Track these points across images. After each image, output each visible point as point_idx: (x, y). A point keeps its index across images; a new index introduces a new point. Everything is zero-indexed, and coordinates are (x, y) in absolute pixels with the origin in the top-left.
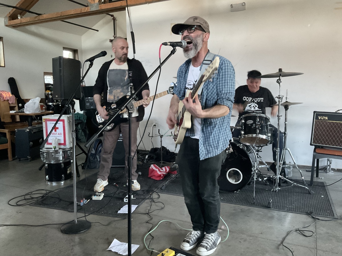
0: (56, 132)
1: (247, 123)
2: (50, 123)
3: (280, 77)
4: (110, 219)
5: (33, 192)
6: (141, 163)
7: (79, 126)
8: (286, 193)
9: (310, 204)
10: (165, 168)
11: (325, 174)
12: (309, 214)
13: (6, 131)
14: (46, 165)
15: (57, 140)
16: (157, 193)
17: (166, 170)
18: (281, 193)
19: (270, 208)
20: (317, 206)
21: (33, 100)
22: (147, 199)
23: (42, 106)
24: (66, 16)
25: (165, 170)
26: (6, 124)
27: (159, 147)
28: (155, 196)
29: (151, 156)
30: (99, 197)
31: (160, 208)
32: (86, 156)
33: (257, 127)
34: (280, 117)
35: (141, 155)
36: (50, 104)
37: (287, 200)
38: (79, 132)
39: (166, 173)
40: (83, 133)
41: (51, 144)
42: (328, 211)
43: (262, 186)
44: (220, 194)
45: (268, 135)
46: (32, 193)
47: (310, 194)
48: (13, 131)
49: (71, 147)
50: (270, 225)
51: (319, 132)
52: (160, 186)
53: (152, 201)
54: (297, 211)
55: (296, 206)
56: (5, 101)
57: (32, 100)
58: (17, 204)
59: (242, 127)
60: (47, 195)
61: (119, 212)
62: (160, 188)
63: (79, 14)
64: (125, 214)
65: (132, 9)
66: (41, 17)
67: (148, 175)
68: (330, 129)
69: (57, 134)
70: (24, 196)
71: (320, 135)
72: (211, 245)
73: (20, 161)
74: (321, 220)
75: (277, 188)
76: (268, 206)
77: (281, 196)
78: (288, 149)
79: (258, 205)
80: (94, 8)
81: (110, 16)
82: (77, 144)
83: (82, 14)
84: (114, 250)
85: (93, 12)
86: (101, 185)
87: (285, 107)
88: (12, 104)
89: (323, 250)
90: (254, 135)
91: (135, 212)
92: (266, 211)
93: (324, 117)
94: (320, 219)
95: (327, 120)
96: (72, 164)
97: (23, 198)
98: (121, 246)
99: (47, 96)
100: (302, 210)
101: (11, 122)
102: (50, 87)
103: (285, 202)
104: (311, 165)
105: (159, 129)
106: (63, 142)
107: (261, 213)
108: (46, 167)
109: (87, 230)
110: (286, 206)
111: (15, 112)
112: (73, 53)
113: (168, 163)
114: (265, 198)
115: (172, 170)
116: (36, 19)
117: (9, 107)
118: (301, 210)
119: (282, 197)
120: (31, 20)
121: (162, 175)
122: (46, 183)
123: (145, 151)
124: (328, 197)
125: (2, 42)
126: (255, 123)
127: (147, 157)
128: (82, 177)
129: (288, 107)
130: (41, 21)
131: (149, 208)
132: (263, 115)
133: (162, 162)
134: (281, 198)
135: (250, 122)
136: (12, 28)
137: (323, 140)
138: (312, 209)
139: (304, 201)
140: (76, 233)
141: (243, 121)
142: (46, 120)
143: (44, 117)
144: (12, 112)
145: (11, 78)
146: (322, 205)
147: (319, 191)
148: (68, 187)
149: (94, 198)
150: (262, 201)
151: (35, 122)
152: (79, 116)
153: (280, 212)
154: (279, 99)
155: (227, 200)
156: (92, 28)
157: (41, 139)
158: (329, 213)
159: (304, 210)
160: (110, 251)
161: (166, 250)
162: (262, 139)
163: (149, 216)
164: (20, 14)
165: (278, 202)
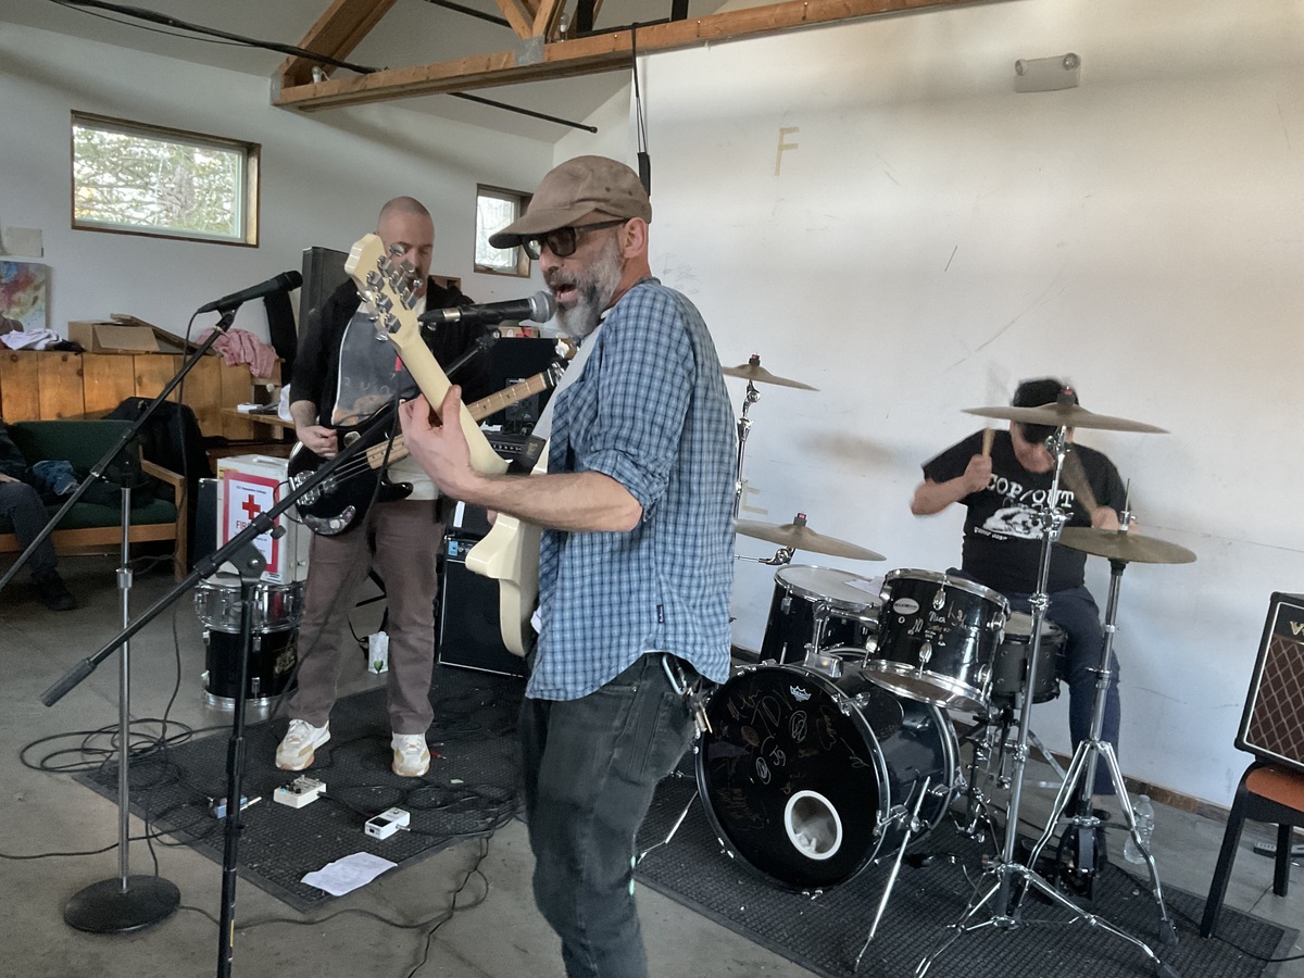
1: (897, 609)
2: (238, 487)
8: (1050, 945)
13: (176, 479)
14: (206, 634)
18: (1026, 941)
30: (295, 795)
33: (929, 634)
56: (236, 364)
58: (43, 765)
59: (881, 618)
61: (311, 879)
66: (371, 82)
71: (1286, 708)
75: (1002, 919)
77: (1013, 955)
80: (528, 54)
86: (304, 746)
88: (261, 376)
90: (905, 669)
108: (207, 640)
112: (515, 206)
125: (256, 161)
126: (926, 618)
135: (907, 606)
136: (295, 112)
141: (886, 597)
142: (229, 475)
144: (244, 409)
155: (754, 923)
156: (571, 121)
164: (321, 66)
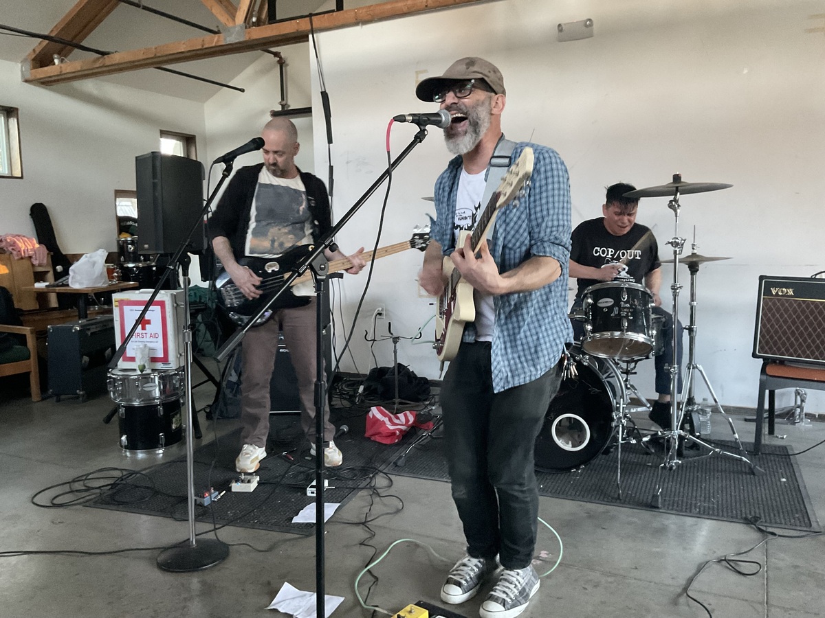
0: (144, 331)
1: (600, 305)
2: (132, 310)
3: (676, 195)
4: (275, 536)
5: (91, 474)
6: (346, 404)
7: (199, 318)
8: (696, 472)
9: (753, 499)
10: (405, 415)
11: (790, 427)
12: (750, 521)
13: (26, 330)
14: (122, 410)
15: (147, 350)
16: (385, 474)
17: (407, 420)
18: (684, 473)
19: (658, 508)
20: (769, 502)
21: (91, 257)
22: (362, 489)
23: (110, 271)
24: (166, 55)
25: (405, 419)
26: (25, 315)
27: (391, 365)
28: (380, 481)
29: (371, 386)
30: (248, 484)
31: (394, 510)
32: (215, 388)
33: (624, 314)
34: (678, 291)
35: (348, 386)
36: (131, 265)
37: (699, 489)
38: (199, 331)
39: (408, 427)
40: (208, 336)
41: (132, 359)
42: (797, 516)
43: (638, 456)
44: (536, 476)
45: (650, 332)
46: (89, 477)
47: (754, 474)
48: (42, 331)
49: (182, 365)
50: (657, 550)
51: (772, 326)
52: (394, 458)
53: (374, 492)
54: (721, 514)
55: (720, 502)
56: (22, 258)
57: (86, 257)
58: (53, 504)
59: (586, 314)
60: (124, 482)
61: (296, 520)
62: (392, 463)
63: (198, 52)
64: (309, 525)
65: (323, 38)
66: (108, 60)
67: (365, 432)
68: (798, 317)
69: (148, 335)
70: (68, 485)
71: (776, 332)
72: (516, 596)
73: (58, 401)
74: (779, 536)
75: (675, 461)
76: (653, 504)
77: (683, 479)
78: (700, 367)
79: (627, 500)
80: (233, 36)
81: (273, 55)
82: (194, 359)
83: (204, 51)
84: (283, 609)
85: (230, 47)
86: (253, 458)
87: (689, 267)
88: (40, 265)
89: (784, 608)
90: (617, 334)
91: (332, 520)
92: (646, 515)
93: (784, 289)
94: (777, 533)
95: (791, 296)
96: (182, 408)
97: (67, 488)
98: (300, 599)
99: (122, 247)
100: (734, 512)
101: (38, 310)
102: (131, 225)
103: (694, 495)
104: (756, 406)
105: (390, 323)
106: (160, 355)
107: (635, 520)
108: (122, 414)
109: (219, 563)
110: (696, 504)
111: (46, 286)
112: (183, 145)
113: (412, 403)
114: (645, 485)
115: (421, 421)
116: (97, 66)
117: (32, 274)
118: (732, 512)
119: (687, 480)
120: (85, 68)
121: (398, 432)
122: (121, 452)
123: (358, 375)
124: (797, 482)
125: (16, 120)
126: (619, 306)
127: (361, 389)
128: (208, 438)
129: (698, 266)
130: (110, 68)
131: (367, 510)
132: (638, 286)
133: (397, 400)
134: (685, 484)
135: (607, 302)
136: (39, 86)
137: (783, 344)
138: (757, 512)
139: (740, 491)
140: (194, 571)
141: (590, 301)
142: (122, 303)
143: (115, 297)
144: (40, 285)
145: (36, 204)
146: (783, 501)
147: (775, 467)
148: (174, 462)
149: (236, 487)
150: (639, 491)
151: (95, 310)
152: (198, 295)
153: (682, 517)
154: (675, 247)
155: (553, 491)
156: (229, 84)
157: (110, 349)
158: (799, 519)
159: (739, 512)
160: (276, 611)
161: (408, 608)
162: (637, 342)
163: (367, 529)
164: (59, 53)
165: (677, 494)
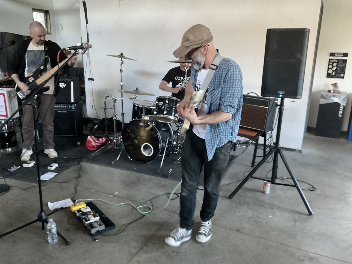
1: (159, 104)
4: (29, 184)
16: (83, 162)
17: (102, 141)
19: (168, 177)
29: (100, 126)
30: (30, 164)
33: (166, 108)
39: (101, 144)
59: (156, 107)
86: (27, 155)
92: (163, 180)
106: (4, 114)
126: (165, 105)
127: (97, 126)
133: (106, 132)
135: (161, 103)
141: (157, 102)
